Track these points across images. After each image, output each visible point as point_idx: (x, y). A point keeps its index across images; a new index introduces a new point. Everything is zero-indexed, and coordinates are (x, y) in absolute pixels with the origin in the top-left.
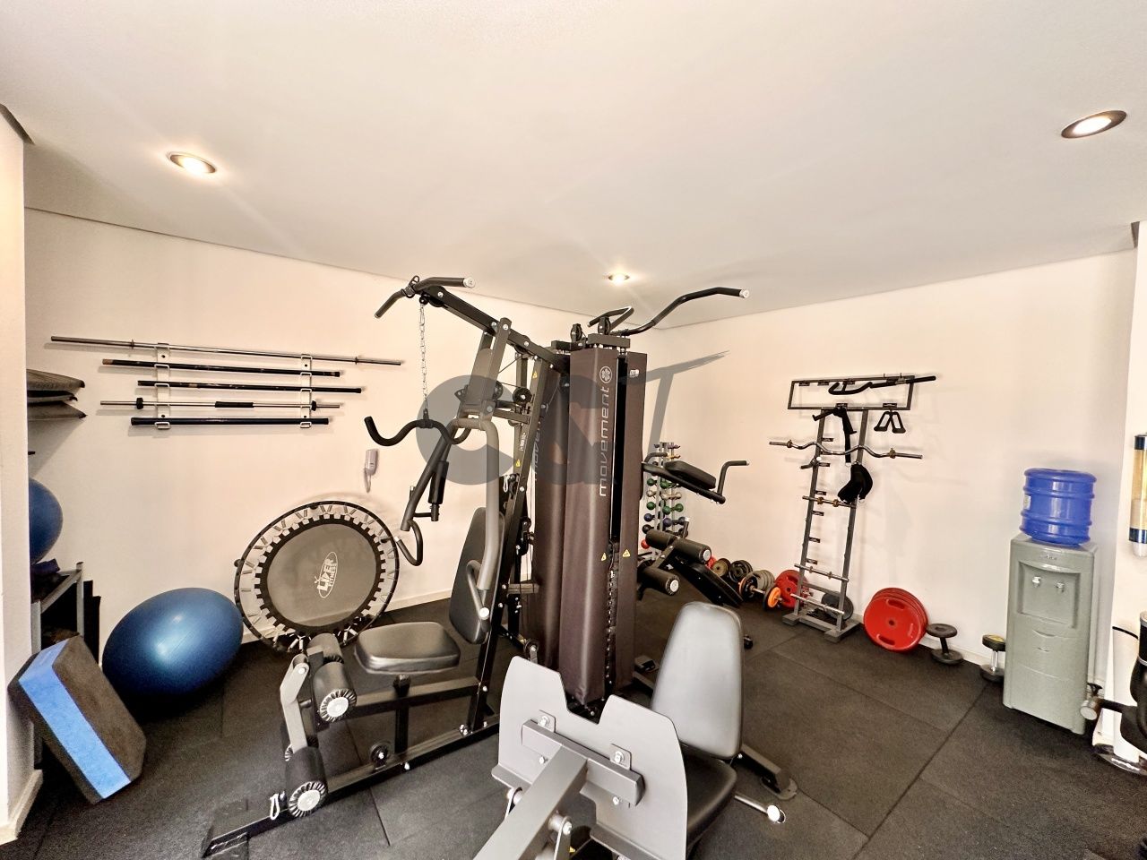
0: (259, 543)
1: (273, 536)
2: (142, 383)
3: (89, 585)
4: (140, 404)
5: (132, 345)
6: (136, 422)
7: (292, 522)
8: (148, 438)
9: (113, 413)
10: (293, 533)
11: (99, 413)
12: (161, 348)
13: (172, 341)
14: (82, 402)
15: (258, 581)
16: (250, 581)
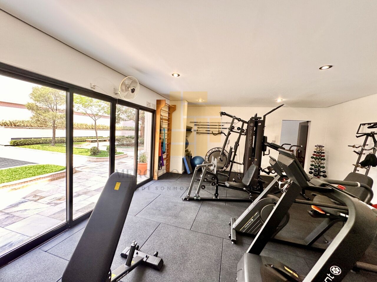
0: (209, 152)
1: (211, 152)
2: (198, 127)
3: (191, 154)
4: (197, 130)
5: (197, 122)
6: (197, 133)
7: (214, 150)
9: (195, 132)
10: (214, 152)
12: (200, 122)
14: (192, 130)
16: (207, 157)
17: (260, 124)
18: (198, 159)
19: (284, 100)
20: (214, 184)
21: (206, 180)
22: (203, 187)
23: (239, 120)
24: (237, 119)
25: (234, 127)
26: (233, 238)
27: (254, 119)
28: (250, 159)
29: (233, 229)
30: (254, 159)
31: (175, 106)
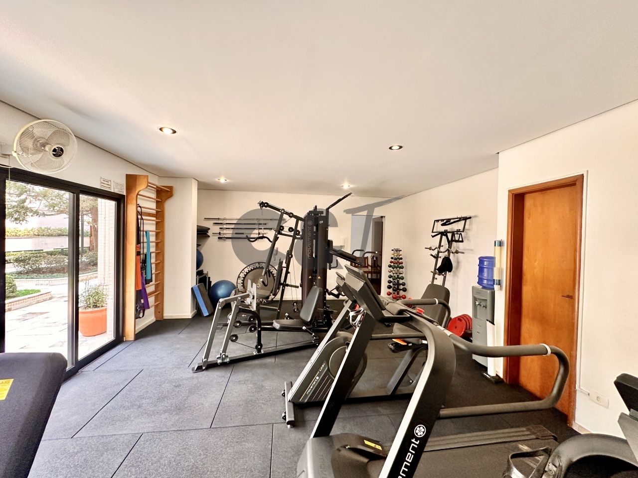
0: (243, 272)
1: (246, 270)
2: (220, 228)
3: (209, 278)
4: (220, 233)
5: (219, 219)
6: (219, 238)
7: (252, 267)
8: (222, 242)
9: (215, 236)
10: (252, 270)
11: (213, 236)
12: (224, 219)
13: (227, 217)
14: (210, 233)
15: (242, 282)
16: (240, 281)
17: (322, 222)
18: (223, 286)
19: (351, 186)
20: (253, 329)
21: (238, 324)
22: (234, 338)
23: (291, 215)
24: (287, 213)
25: (283, 227)
26: (289, 417)
27: (313, 215)
28: (310, 277)
29: (289, 401)
30: (316, 276)
31: (171, 188)
